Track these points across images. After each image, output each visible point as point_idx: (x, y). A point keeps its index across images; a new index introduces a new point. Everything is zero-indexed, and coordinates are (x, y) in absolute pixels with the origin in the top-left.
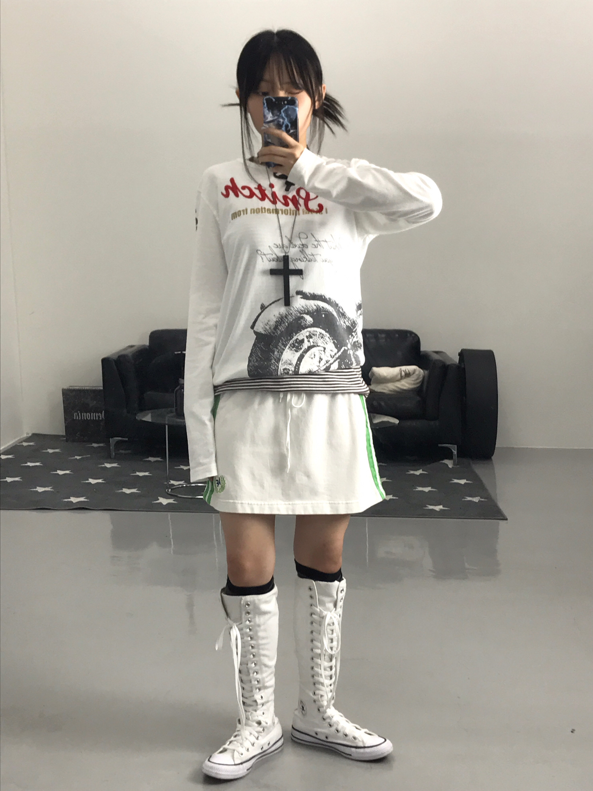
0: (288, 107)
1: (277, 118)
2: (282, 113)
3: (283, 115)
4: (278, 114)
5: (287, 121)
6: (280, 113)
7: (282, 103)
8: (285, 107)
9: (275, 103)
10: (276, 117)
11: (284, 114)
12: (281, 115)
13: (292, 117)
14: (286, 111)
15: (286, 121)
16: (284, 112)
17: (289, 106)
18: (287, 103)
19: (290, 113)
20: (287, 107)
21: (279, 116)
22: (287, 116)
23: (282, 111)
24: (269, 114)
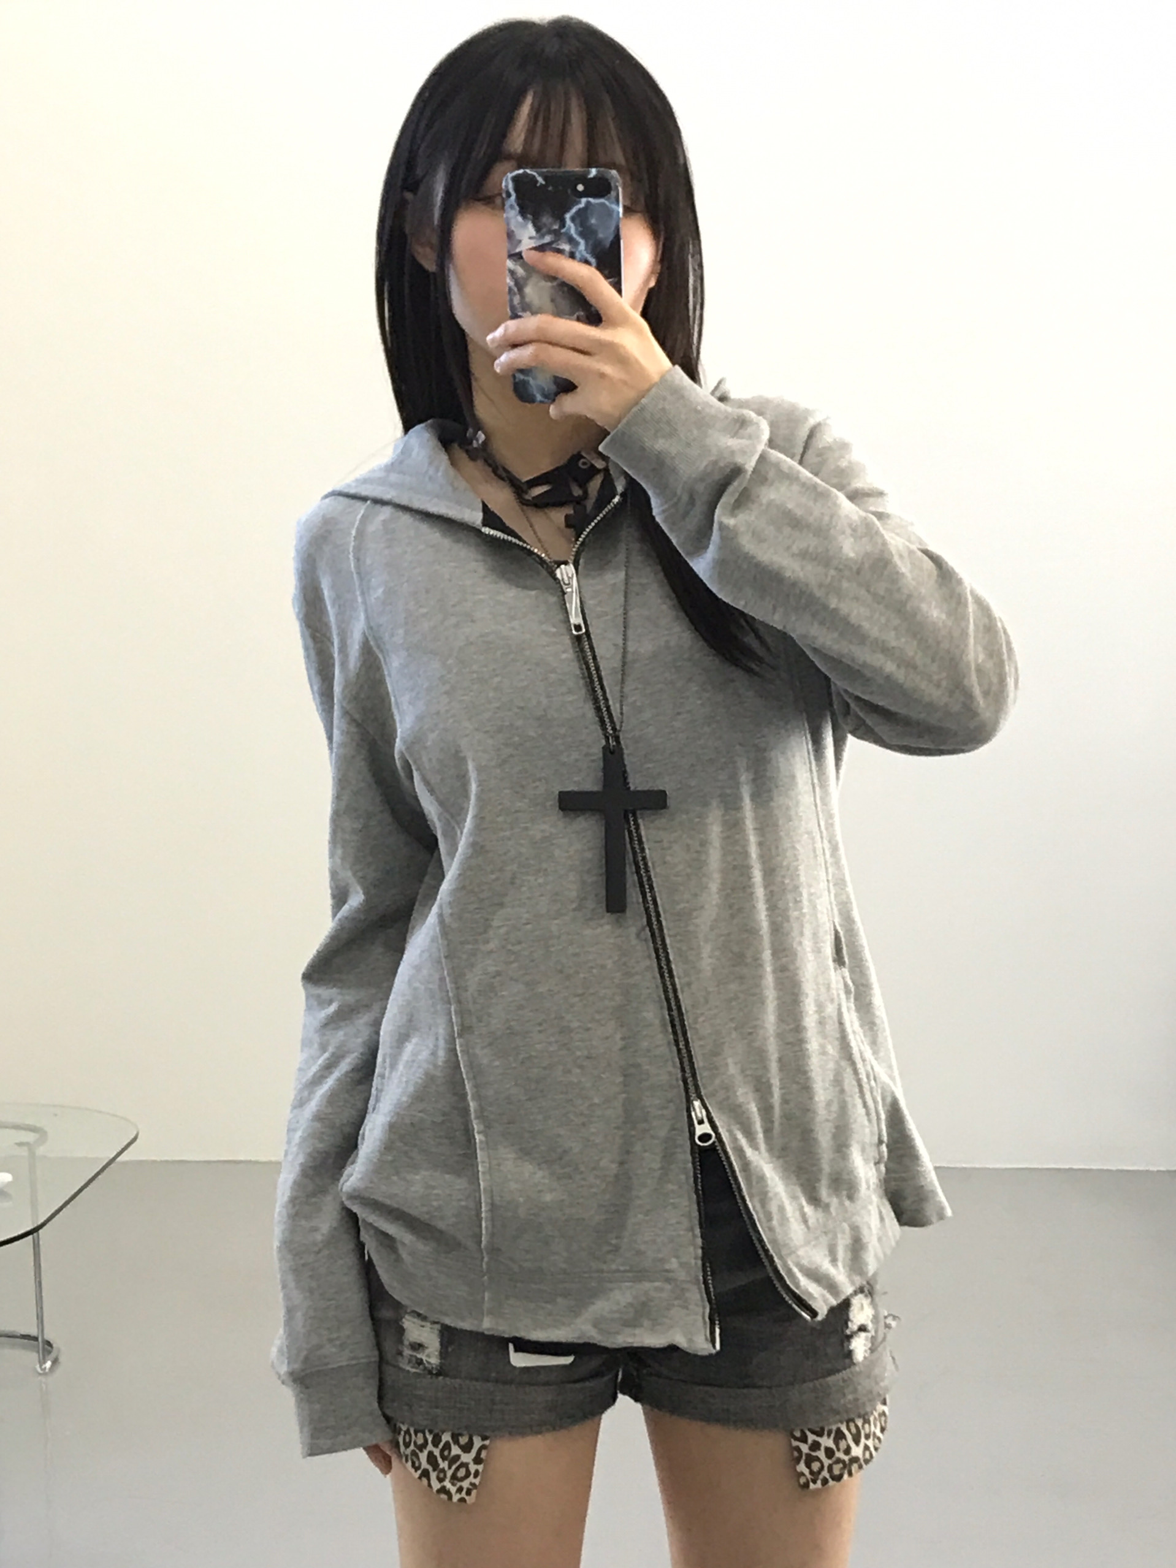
0: (588, 203)
1: (552, 240)
2: (568, 222)
3: (573, 231)
4: (556, 226)
5: (586, 249)
6: (562, 223)
7: (569, 191)
8: (580, 202)
9: (541, 184)
11: (575, 225)
12: (563, 231)
13: (601, 235)
14: (581, 218)
15: (582, 244)
16: (573, 219)
17: (595, 200)
18: (585, 188)
19: (593, 221)
20: (584, 200)
21: (557, 234)
22: (587, 232)
23: (568, 216)
24: (525, 226)
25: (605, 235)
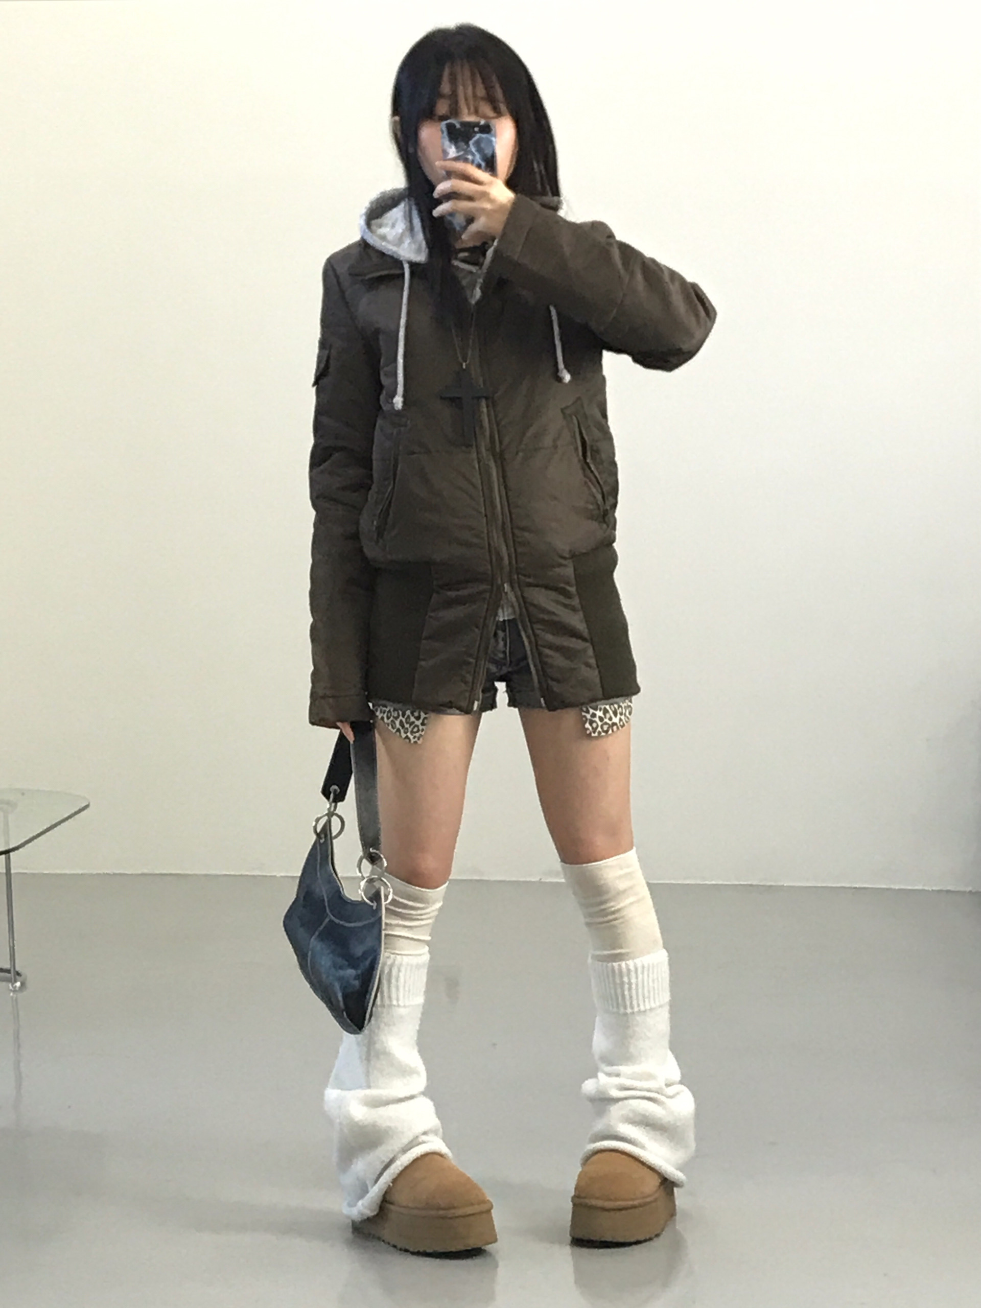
0: (480, 137)
1: (463, 155)
2: (471, 145)
3: (473, 150)
4: (465, 147)
5: (480, 158)
6: (468, 146)
7: (471, 130)
8: (474, 136)
9: (459, 129)
10: (461, 153)
11: (475, 147)
12: (469, 149)
13: (486, 152)
14: (478, 143)
15: (478, 158)
16: (473, 144)
17: (484, 136)
18: (478, 130)
19: (483, 145)
20: (478, 136)
21: (466, 151)
22: (480, 150)
23: (471, 142)
24: (451, 148)
25: (488, 152)
